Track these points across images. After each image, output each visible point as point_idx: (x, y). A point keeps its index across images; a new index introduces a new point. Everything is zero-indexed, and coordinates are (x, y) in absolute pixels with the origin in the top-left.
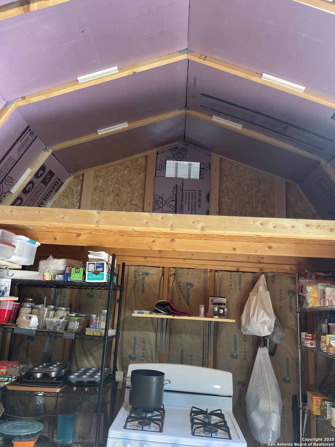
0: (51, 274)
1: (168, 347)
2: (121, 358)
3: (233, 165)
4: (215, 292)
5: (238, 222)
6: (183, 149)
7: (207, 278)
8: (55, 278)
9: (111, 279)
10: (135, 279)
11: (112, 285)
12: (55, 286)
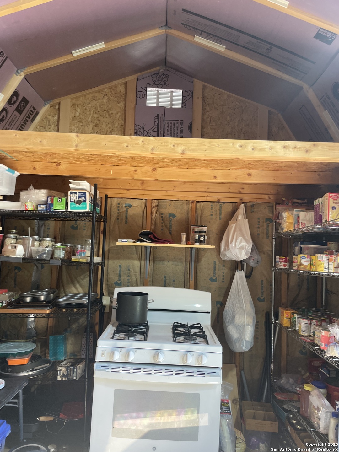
0: (33, 204)
1: (152, 274)
2: (108, 284)
3: (216, 93)
4: (197, 222)
5: (218, 144)
6: (164, 75)
7: (189, 209)
8: (37, 208)
9: (94, 208)
10: (118, 211)
11: (95, 214)
12: (38, 219)
